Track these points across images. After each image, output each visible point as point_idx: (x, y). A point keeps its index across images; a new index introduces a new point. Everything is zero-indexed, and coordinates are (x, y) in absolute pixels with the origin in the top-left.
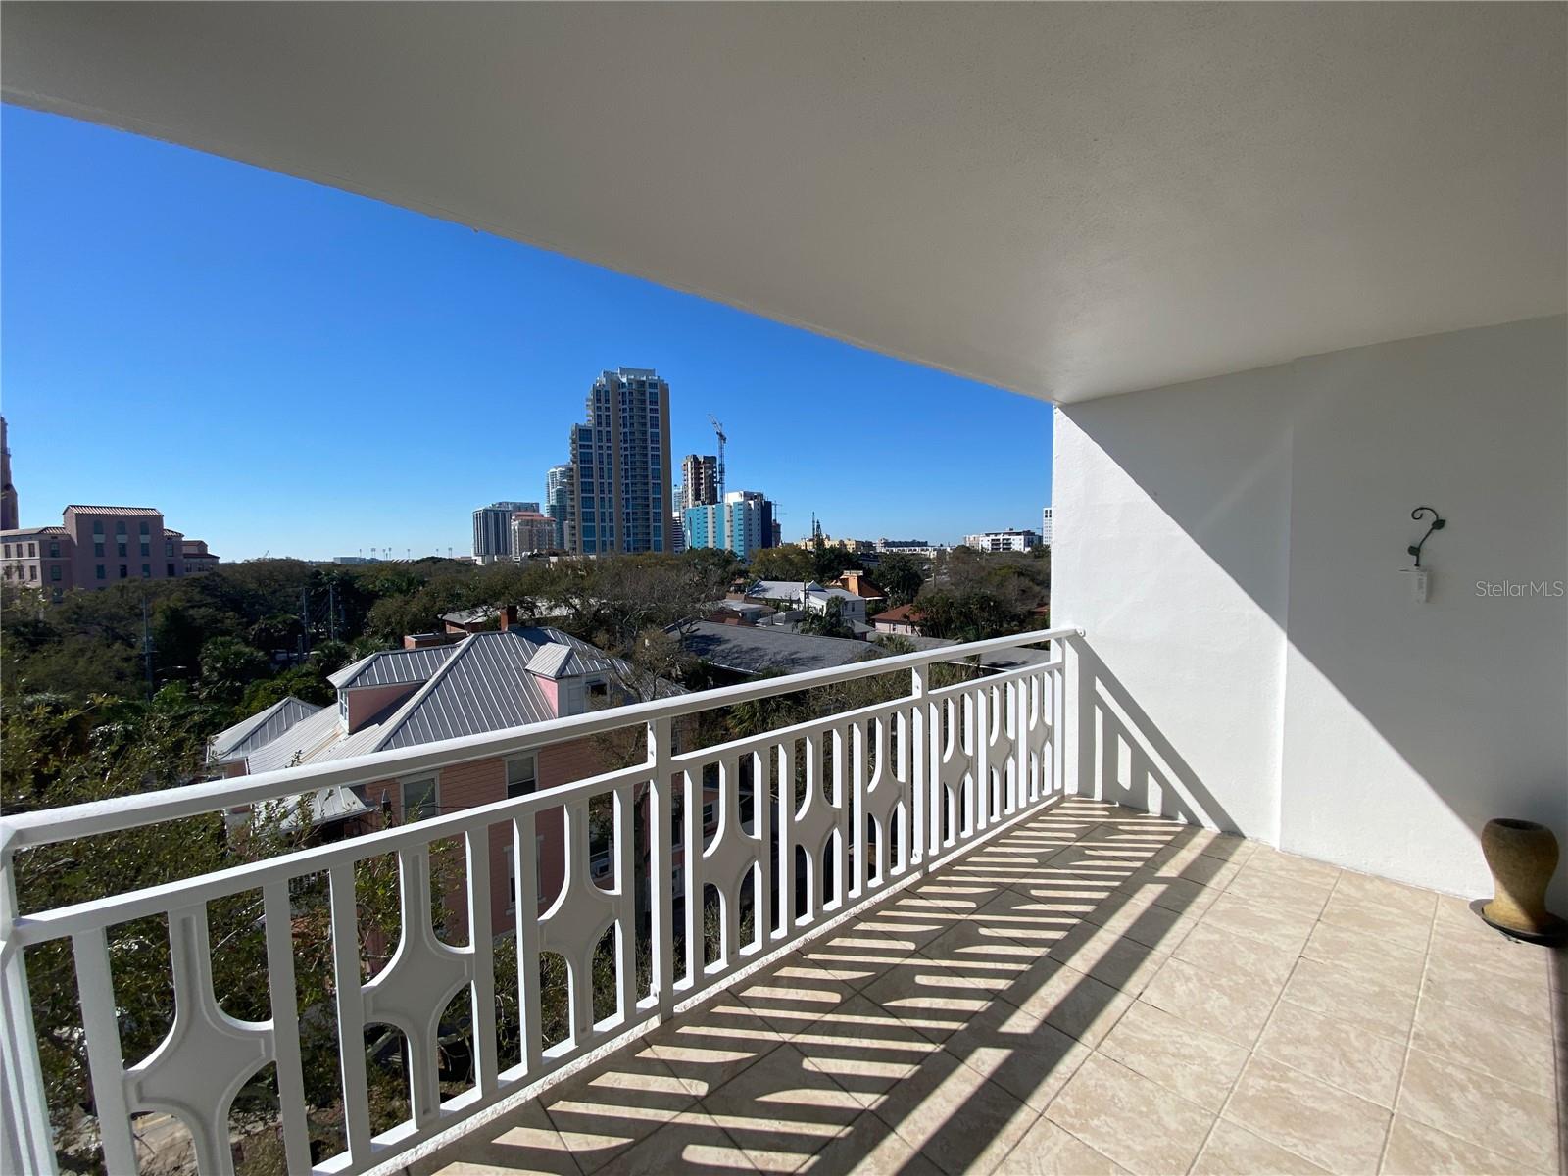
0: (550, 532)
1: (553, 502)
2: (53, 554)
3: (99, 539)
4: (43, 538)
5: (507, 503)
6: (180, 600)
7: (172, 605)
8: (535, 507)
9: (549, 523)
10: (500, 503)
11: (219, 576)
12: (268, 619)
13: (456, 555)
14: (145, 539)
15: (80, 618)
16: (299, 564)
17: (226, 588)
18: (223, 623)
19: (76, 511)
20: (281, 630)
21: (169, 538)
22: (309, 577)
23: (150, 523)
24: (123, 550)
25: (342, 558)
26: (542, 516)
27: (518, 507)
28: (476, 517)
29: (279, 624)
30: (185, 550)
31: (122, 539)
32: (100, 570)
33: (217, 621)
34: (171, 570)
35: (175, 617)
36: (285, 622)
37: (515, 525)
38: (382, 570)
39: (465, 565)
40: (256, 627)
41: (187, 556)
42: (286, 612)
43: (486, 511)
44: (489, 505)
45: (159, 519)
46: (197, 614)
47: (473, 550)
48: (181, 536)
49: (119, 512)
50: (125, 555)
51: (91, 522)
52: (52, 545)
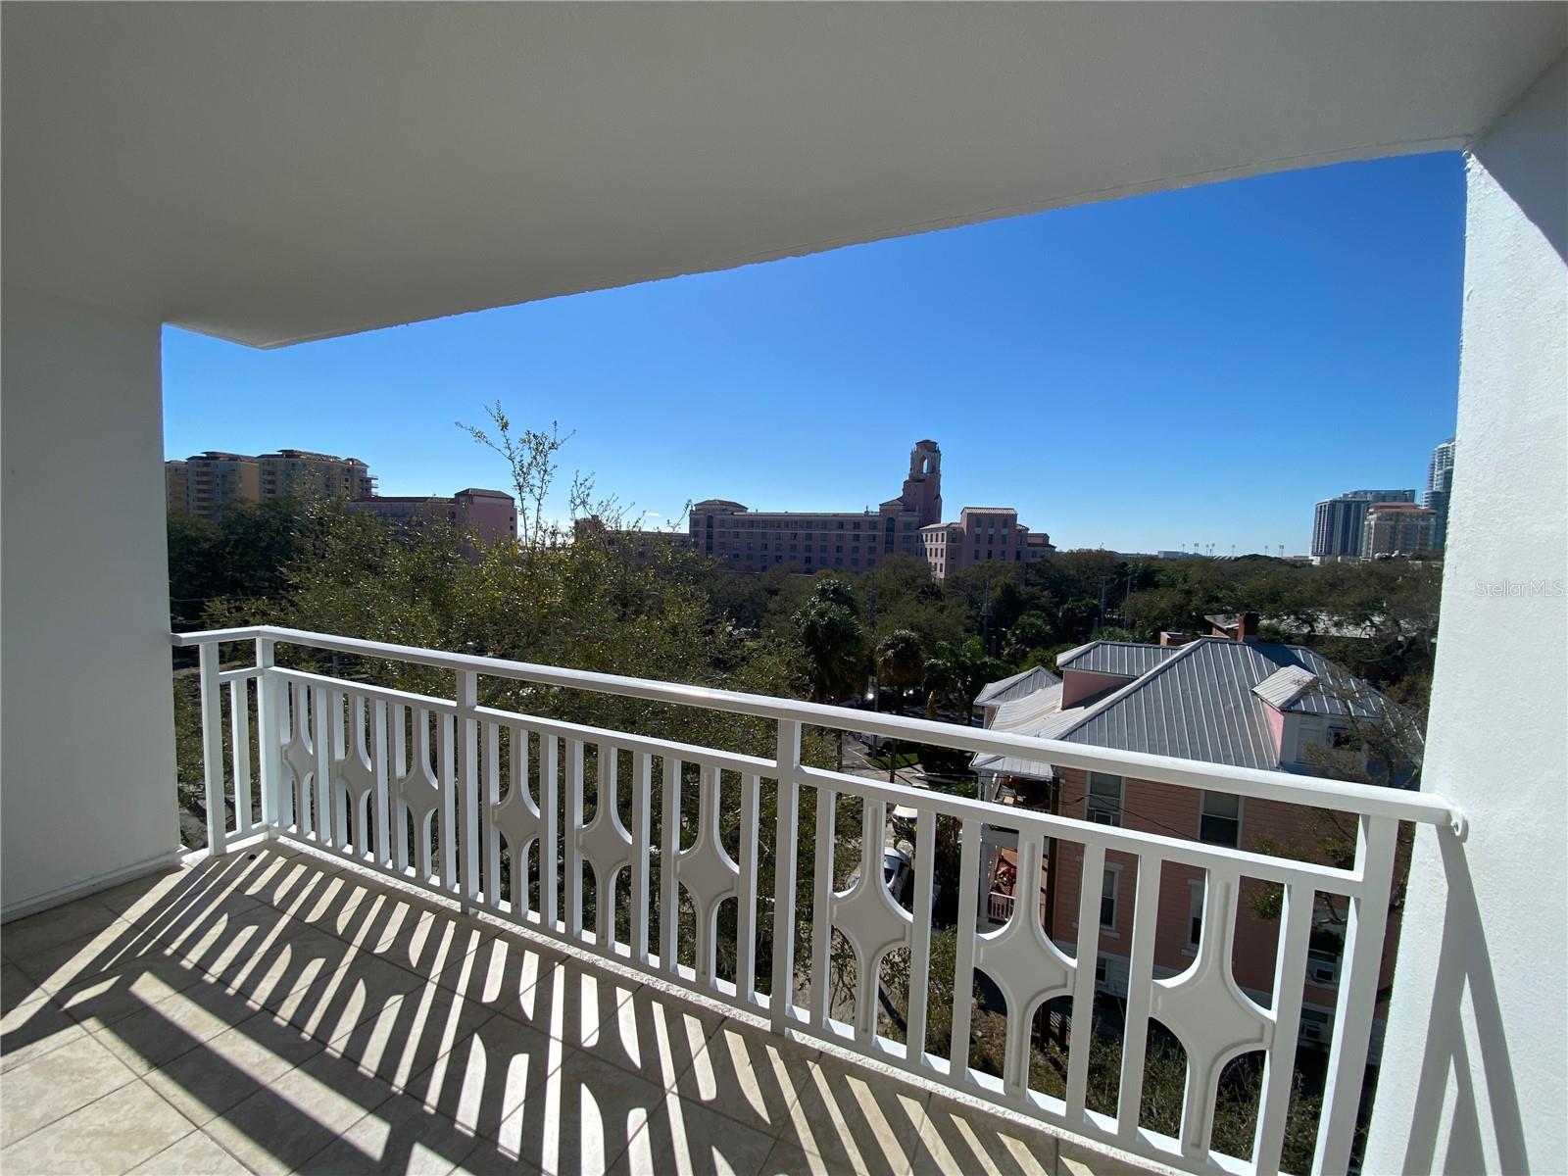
0: (1427, 528)
1: (1436, 488)
2: (953, 541)
3: (978, 531)
4: (948, 529)
5: (1366, 492)
6: (1013, 579)
7: (1007, 582)
8: (1408, 496)
9: (1424, 515)
10: (1355, 493)
11: (1049, 562)
12: (1076, 601)
13: (1288, 554)
14: (1005, 531)
15: (958, 585)
16: (1111, 555)
17: (1052, 572)
18: (1039, 599)
19: (968, 511)
20: (1083, 612)
21: (1020, 531)
22: (1116, 567)
23: (1008, 519)
24: (991, 540)
25: (1165, 552)
26: (1416, 507)
27: (1381, 496)
28: (1320, 510)
29: (1082, 607)
30: (1030, 540)
31: (991, 531)
32: (977, 552)
33: (1035, 598)
34: (1018, 557)
35: (1009, 592)
36: (1087, 605)
37: (1372, 519)
38: (1192, 566)
39: (1298, 565)
40: (1066, 606)
41: (1030, 545)
42: (1090, 596)
43: (1333, 504)
44: (1338, 495)
45: (1015, 516)
46: (1024, 590)
47: (1310, 548)
48: (1028, 529)
49: (992, 512)
50: (992, 543)
51: (975, 519)
52: (953, 533)
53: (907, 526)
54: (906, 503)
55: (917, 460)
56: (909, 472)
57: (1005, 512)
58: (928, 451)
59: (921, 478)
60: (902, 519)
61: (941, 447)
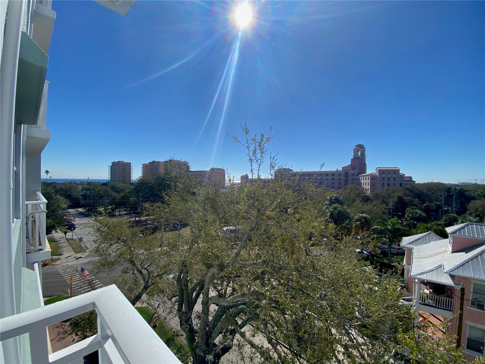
2: (373, 180)
3: (383, 176)
4: (371, 176)
6: (402, 194)
7: (399, 195)
11: (415, 187)
12: (430, 202)
14: (395, 176)
15: (377, 196)
16: (443, 185)
17: (417, 191)
18: (414, 202)
19: (378, 169)
20: (433, 207)
21: (401, 176)
22: (446, 189)
23: (396, 171)
29: (433, 205)
30: (405, 179)
31: (389, 176)
32: (383, 184)
33: (412, 201)
34: (401, 185)
35: (400, 199)
36: (435, 204)
40: (425, 205)
41: (406, 181)
42: (437, 201)
45: (399, 170)
46: (407, 198)
48: (405, 175)
49: (389, 169)
50: (389, 180)
51: (382, 172)
52: (373, 177)
53: (353, 175)
54: (353, 166)
55: (356, 151)
56: (353, 155)
57: (395, 169)
58: (360, 147)
59: (358, 157)
60: (351, 172)
61: (365, 146)
